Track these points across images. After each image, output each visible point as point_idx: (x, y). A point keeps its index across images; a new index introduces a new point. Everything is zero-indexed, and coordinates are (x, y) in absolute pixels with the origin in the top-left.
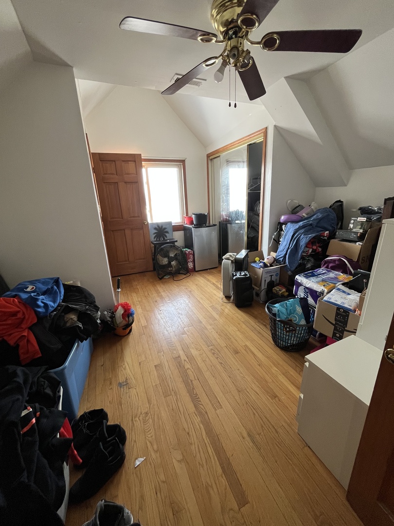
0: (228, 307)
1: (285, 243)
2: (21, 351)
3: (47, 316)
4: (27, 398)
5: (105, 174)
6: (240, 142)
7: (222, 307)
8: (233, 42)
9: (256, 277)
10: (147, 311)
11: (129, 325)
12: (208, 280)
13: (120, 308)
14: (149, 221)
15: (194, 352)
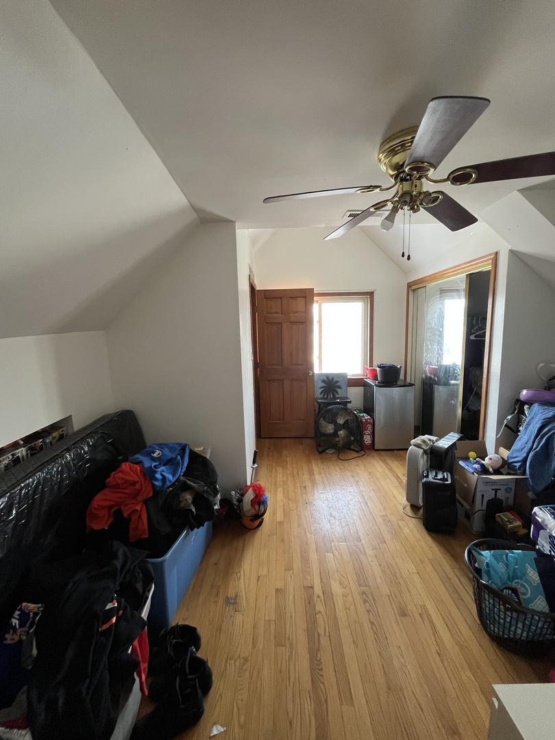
0: (412, 526)
1: (525, 438)
2: (131, 526)
3: (162, 491)
4: (118, 589)
5: (268, 313)
6: (455, 269)
7: (401, 523)
8: (406, 186)
9: (466, 485)
10: (289, 499)
11: (258, 517)
12: (391, 470)
13: (250, 491)
14: (316, 370)
15: (336, 588)
